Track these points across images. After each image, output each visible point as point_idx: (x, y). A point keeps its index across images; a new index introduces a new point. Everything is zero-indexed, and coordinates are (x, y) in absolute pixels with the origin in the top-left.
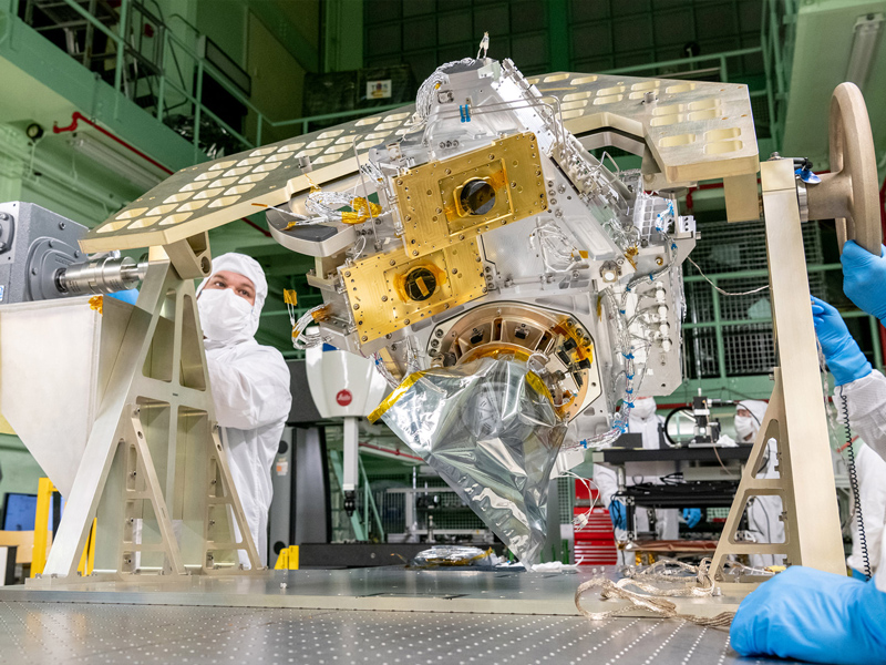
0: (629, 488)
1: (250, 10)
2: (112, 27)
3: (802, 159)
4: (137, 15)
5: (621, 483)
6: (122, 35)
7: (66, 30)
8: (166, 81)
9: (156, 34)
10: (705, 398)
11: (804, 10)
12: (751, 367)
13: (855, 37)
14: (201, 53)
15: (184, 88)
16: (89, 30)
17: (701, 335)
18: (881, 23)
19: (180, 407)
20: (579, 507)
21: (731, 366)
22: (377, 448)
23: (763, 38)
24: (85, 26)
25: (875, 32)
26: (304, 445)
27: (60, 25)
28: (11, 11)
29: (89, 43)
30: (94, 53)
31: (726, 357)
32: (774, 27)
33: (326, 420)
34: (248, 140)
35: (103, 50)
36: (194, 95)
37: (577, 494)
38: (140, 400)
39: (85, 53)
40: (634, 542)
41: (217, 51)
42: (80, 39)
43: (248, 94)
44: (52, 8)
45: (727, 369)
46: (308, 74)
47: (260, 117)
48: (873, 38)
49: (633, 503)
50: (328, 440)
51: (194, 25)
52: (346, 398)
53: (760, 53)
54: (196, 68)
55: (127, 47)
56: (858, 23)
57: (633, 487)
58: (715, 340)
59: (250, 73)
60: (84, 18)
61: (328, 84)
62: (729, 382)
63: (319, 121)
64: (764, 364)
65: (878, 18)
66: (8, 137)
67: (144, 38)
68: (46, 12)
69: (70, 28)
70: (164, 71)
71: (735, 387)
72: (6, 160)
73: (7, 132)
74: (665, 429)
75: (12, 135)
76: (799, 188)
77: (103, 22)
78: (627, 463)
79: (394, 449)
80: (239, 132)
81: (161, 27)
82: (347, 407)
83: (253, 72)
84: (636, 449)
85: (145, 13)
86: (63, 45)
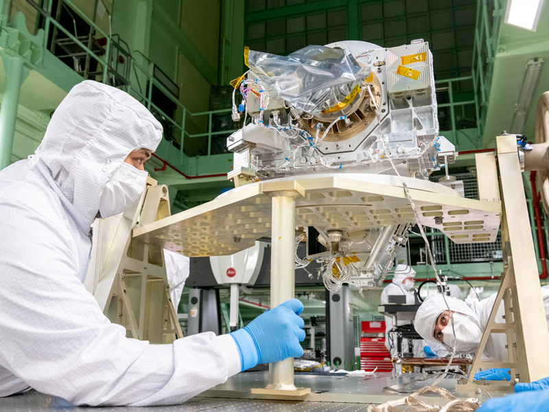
0: (399, 327)
1: (179, 49)
2: (101, 57)
3: (521, 135)
4: (115, 50)
5: (394, 324)
6: (107, 61)
7: (74, 58)
8: (131, 88)
9: (126, 61)
10: (444, 276)
11: (499, 55)
12: (464, 258)
13: (527, 71)
14: (151, 73)
15: (141, 93)
16: (88, 58)
17: (436, 240)
18: (542, 63)
19: (148, 276)
20: (364, 337)
21: (453, 257)
22: (248, 302)
23: (473, 71)
24: (85, 56)
25: (538, 69)
26: (207, 300)
27: (70, 55)
28: (43, 46)
29: (87, 65)
30: (90, 71)
31: (450, 253)
32: (480, 64)
33: (220, 285)
34: (177, 123)
35: (95, 70)
36: (147, 96)
37: (363, 330)
38: (125, 271)
39: (85, 71)
40: (402, 358)
41: (160, 72)
42: (82, 63)
43: (177, 97)
44: (66, 45)
45: (451, 259)
46: (212, 87)
47: (184, 110)
48: (537, 72)
49: (401, 336)
50: (221, 297)
51: (147, 57)
52: (232, 272)
53: (471, 80)
54: (149, 82)
55: (109, 69)
56: (529, 63)
57: (401, 327)
58: (444, 243)
59: (178, 86)
60: (85, 51)
61: (224, 92)
62: (452, 267)
63: (218, 113)
64: (472, 256)
65: (541, 60)
66: (39, 118)
67: (119, 64)
68: (63, 48)
69: (76, 57)
70: (130, 82)
71: (455, 270)
72: (37, 132)
73: (38, 115)
74: (418, 293)
75: (41, 117)
76: (520, 152)
77: (96, 54)
78: (397, 313)
79: (258, 303)
80: (172, 118)
81: (129, 58)
82: (232, 278)
83: (181, 85)
84: (403, 304)
85: (120, 49)
86: (72, 67)
